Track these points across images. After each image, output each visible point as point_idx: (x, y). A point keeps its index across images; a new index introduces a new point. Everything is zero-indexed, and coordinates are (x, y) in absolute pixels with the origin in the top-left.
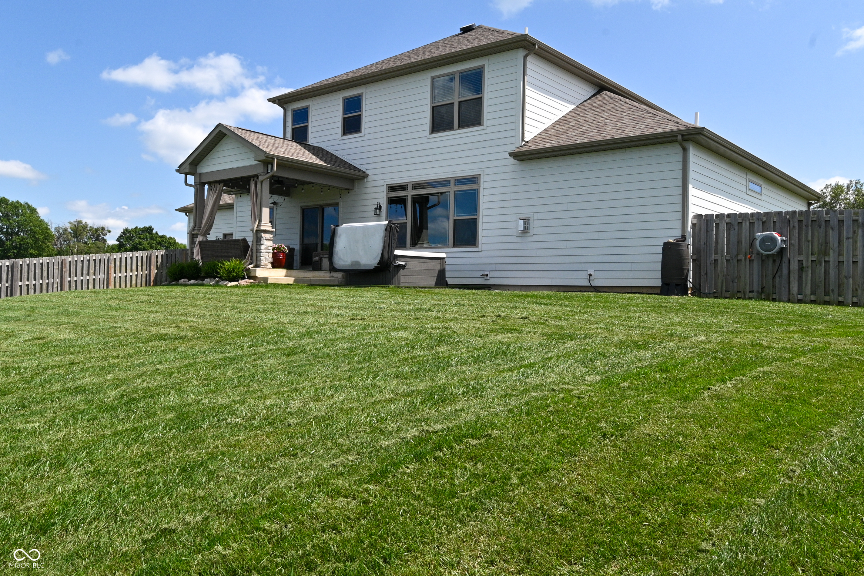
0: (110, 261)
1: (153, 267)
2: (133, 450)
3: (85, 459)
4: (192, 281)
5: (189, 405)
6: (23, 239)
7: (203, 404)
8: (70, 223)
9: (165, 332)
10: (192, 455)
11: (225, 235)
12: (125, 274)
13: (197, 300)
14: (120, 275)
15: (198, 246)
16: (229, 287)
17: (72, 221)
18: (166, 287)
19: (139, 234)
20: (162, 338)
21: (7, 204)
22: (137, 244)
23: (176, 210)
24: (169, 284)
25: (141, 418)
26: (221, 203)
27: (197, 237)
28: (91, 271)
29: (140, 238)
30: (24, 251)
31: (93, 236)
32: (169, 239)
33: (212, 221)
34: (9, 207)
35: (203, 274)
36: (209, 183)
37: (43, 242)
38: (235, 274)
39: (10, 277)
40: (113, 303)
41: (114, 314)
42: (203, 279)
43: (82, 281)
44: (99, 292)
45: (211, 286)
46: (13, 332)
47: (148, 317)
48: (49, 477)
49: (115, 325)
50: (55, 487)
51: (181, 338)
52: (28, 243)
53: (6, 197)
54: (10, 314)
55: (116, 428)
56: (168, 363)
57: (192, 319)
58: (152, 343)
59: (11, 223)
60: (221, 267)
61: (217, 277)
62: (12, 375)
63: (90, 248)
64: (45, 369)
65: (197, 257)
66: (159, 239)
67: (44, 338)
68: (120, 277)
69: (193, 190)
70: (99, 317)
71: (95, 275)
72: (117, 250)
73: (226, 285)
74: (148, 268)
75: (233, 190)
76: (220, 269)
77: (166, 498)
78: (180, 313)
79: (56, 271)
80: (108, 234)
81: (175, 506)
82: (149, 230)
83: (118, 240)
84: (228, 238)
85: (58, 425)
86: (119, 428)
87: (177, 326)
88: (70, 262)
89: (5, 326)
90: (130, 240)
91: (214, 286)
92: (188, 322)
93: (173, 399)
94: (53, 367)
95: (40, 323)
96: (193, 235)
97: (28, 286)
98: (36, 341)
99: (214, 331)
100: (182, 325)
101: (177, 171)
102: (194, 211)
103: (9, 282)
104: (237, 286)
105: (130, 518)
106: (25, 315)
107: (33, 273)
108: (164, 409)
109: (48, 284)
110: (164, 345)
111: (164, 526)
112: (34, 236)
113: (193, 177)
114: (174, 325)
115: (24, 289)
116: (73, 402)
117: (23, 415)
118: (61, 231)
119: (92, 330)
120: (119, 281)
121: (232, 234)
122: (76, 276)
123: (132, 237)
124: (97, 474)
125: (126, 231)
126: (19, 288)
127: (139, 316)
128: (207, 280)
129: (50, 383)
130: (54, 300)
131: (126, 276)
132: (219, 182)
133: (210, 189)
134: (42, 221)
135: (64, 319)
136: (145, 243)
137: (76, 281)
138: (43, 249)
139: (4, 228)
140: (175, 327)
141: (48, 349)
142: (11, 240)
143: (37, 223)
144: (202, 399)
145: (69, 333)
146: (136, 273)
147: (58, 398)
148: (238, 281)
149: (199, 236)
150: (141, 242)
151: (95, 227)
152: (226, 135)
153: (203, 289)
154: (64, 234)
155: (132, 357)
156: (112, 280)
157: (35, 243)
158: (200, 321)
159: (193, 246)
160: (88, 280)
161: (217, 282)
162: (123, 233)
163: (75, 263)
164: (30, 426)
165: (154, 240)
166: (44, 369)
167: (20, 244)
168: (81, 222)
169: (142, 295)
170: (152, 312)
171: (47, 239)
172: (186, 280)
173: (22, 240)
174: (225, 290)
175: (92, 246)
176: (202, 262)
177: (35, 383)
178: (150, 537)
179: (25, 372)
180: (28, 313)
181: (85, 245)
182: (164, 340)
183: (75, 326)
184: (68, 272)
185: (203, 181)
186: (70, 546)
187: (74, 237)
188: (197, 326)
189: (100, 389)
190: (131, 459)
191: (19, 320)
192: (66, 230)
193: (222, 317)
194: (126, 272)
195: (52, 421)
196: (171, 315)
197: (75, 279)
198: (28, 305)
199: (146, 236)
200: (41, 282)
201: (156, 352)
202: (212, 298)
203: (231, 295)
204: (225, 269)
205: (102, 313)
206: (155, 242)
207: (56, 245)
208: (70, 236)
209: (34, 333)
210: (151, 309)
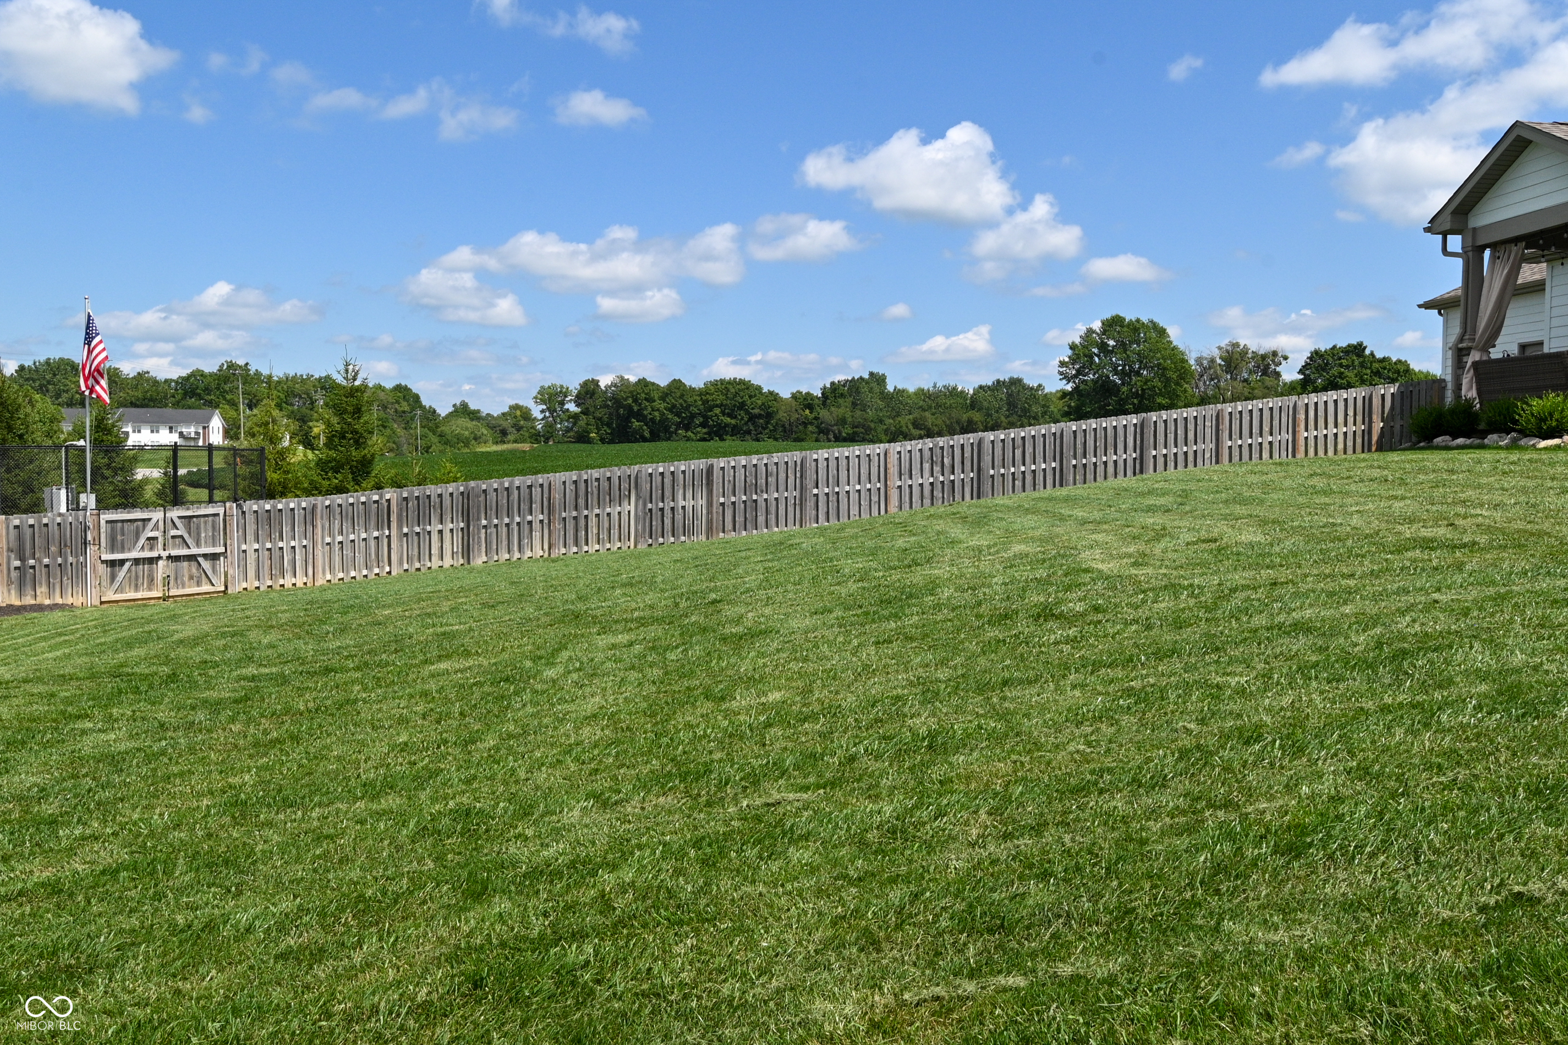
0: (1298, 409)
1: (1376, 417)
2: (1423, 742)
3: (1339, 746)
4: (1460, 441)
5: (1518, 671)
6: (1147, 381)
7: (1547, 672)
8: (1220, 348)
9: (1429, 534)
10: (1546, 766)
11: (1523, 347)
12: (1325, 432)
13: (1479, 475)
14: (1315, 433)
15: (1472, 371)
16: (1541, 449)
17: (1223, 345)
18: (1408, 452)
19: (1340, 358)
20: (1428, 544)
21: (1122, 326)
22: (1336, 377)
23: (1420, 306)
24: (1413, 448)
25: (1423, 685)
26: (1520, 281)
27: (1469, 355)
28: (1266, 428)
29: (1341, 365)
30: (1149, 400)
31: (1258, 367)
32: (1395, 363)
33: (1500, 318)
34: (1125, 329)
35: (1482, 426)
36: (1494, 246)
37: (1177, 384)
38: (1554, 424)
39: (1138, 442)
40: (1319, 483)
41: (1322, 501)
42: (1483, 434)
43: (1250, 445)
44: (1287, 464)
45: (1501, 448)
46: (1164, 529)
47: (1390, 507)
48: (1282, 767)
49: (1331, 520)
50: (1296, 785)
51: (1464, 546)
52: (1154, 387)
53: (1121, 315)
54: (1151, 501)
55: (1382, 699)
56: (1453, 591)
57: (1479, 511)
58: (1409, 554)
59: (1128, 356)
60: (1523, 410)
61: (1515, 430)
62: (1183, 597)
63: (1253, 389)
64: (1234, 590)
65: (1470, 392)
66: (1376, 365)
67: (1216, 541)
68: (1316, 437)
69: (1459, 262)
70: (1300, 507)
71: (1271, 435)
72: (1299, 390)
73: (1534, 445)
74: (1367, 419)
75: (1546, 252)
76: (1519, 415)
77: (1509, 839)
78: (1450, 500)
79: (1208, 431)
80: (1284, 362)
81: (1531, 855)
82: (1358, 349)
83: (1300, 372)
84: (1530, 352)
85: (1278, 683)
86: (1388, 700)
87: (1452, 525)
88: (1230, 414)
89: (1151, 521)
90: (1324, 370)
91: (1507, 448)
92: (1472, 516)
93: (1480, 657)
94: (1245, 587)
95: (1204, 517)
96: (1460, 350)
97: (1165, 456)
98: (1204, 545)
99: (1532, 534)
100: (1460, 522)
101: (1427, 230)
102: (1462, 303)
103: (1138, 451)
104: (1558, 447)
105: (1443, 860)
106: (1176, 502)
107: (1173, 435)
108: (1466, 673)
109: (1195, 452)
110: (1435, 558)
111: (1517, 889)
112: (1163, 375)
113: (1458, 238)
114: (1446, 522)
115: (1161, 461)
116: (1295, 648)
117: (1217, 662)
118: (1205, 363)
119: (1292, 527)
120: (1313, 445)
121: (1541, 344)
122: (1241, 438)
123: (1327, 364)
124: (1364, 772)
125: (1316, 355)
126: (1152, 460)
127: (1371, 505)
128: (1492, 438)
129: (1247, 614)
130: (1216, 478)
131: (1326, 436)
132: (1516, 240)
133: (1493, 258)
134: (1175, 348)
135: (1239, 510)
136: (1350, 374)
137: (1240, 446)
138: (1177, 396)
139: (1119, 365)
140: (1447, 526)
141: (1228, 559)
142: (1129, 384)
143: (1168, 352)
144: (1542, 664)
145: (1254, 532)
146: (1345, 430)
147: (1268, 638)
148: (1561, 437)
149: (1473, 352)
150: (1342, 373)
151: (1262, 352)
152: (1531, 142)
153: (1487, 455)
154: (1210, 368)
155: (1377, 577)
156: (1302, 442)
157: (1165, 386)
158: (1498, 515)
159: (1460, 372)
160: (1261, 444)
161: (1514, 441)
162: (1311, 358)
163: (1238, 416)
164: (1233, 681)
165: (1366, 368)
166: (1230, 590)
167: (1143, 390)
168: (1237, 345)
169: (1367, 467)
170: (1395, 498)
171: (1183, 379)
172: (1448, 438)
173: (1145, 383)
174: (1535, 456)
175: (1256, 386)
176: (1481, 403)
177: (1224, 613)
178: (1492, 902)
179: (1202, 593)
180: (1179, 500)
181: (1245, 384)
182: (1432, 549)
183: (1263, 523)
184: (1228, 432)
185: (1480, 242)
186: (1343, 887)
187: (1227, 373)
188: (1492, 524)
189: (1334, 631)
190: (1423, 757)
191: (1168, 511)
192: (1212, 361)
193: (1541, 507)
194: (1326, 428)
195: (1267, 676)
196: (1433, 504)
197: (1240, 442)
198: (1178, 487)
199: (1353, 360)
200: (1185, 449)
201: (1423, 570)
202: (1511, 471)
203: (1552, 464)
204: (1533, 415)
205: (1301, 500)
206: (1369, 371)
207: (1197, 387)
208: (1219, 372)
209: (1198, 532)
210: (1391, 493)
